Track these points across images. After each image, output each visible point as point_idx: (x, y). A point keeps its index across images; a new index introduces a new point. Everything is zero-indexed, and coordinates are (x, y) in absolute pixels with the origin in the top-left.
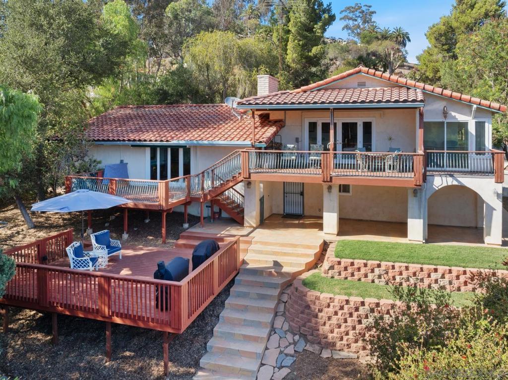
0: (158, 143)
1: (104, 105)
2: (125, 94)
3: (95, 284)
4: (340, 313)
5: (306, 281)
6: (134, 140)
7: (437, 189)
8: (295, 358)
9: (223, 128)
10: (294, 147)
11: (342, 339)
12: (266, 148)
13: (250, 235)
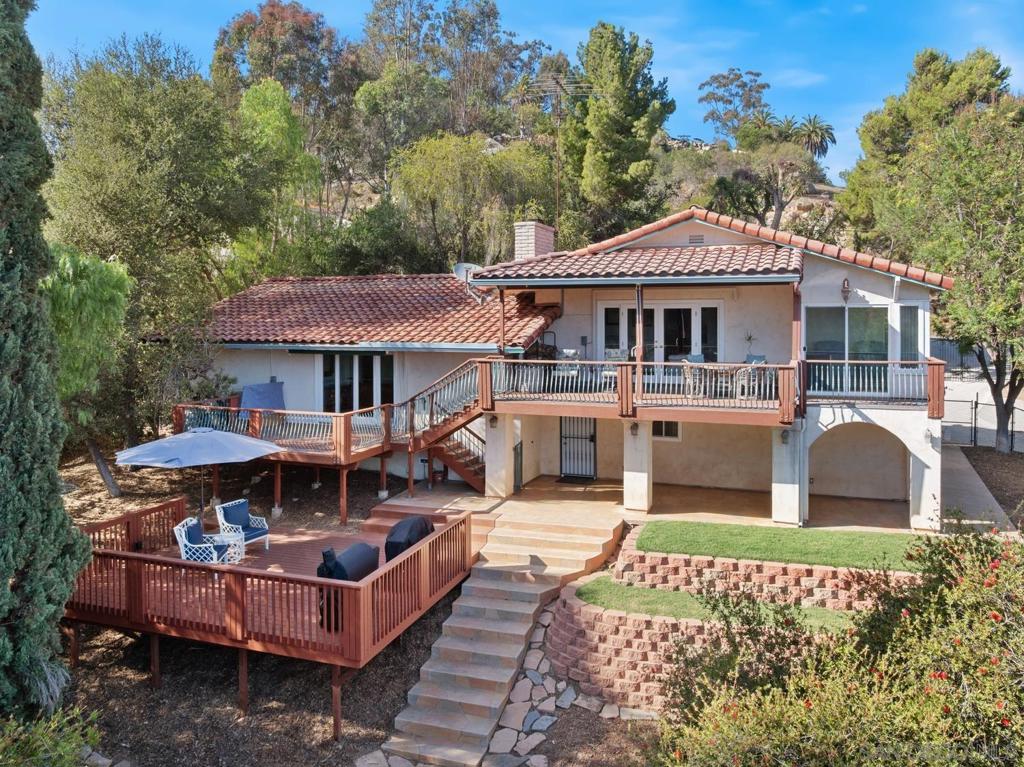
0: (336, 347)
1: (244, 276)
2: (283, 255)
3: (220, 588)
4: (636, 642)
5: (583, 589)
6: (294, 342)
7: (825, 430)
8: (555, 719)
9: (451, 320)
10: (576, 354)
11: (637, 688)
12: (526, 356)
13: (494, 512)
